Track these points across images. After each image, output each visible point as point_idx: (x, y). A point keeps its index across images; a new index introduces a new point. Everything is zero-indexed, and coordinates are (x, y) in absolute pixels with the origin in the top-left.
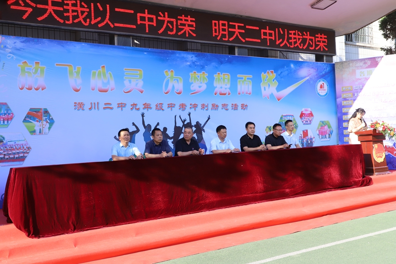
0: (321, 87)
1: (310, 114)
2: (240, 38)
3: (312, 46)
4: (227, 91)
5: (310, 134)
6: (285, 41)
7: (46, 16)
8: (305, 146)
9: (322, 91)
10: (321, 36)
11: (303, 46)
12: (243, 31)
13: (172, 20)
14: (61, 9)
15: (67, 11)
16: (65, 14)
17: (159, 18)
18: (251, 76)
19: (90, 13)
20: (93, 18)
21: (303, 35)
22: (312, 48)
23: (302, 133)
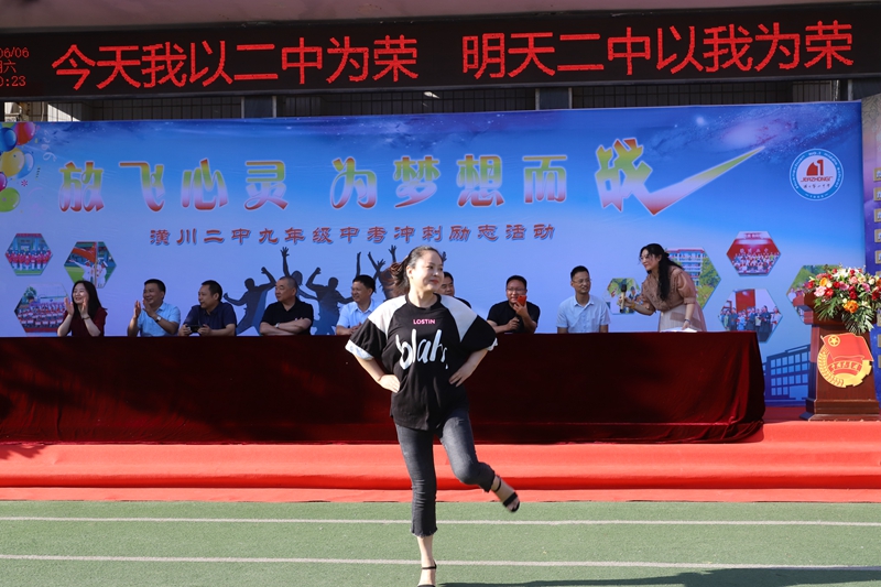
0: (812, 170)
1: (765, 246)
2: (541, 66)
3: (790, 60)
4: (494, 196)
5: (763, 301)
6: (689, 58)
7: (111, 79)
8: (740, 328)
9: (816, 183)
10: (829, 27)
11: (755, 63)
12: (552, 50)
13: (359, 50)
14: (138, 63)
15: (148, 65)
16: (144, 72)
17: (330, 51)
18: (564, 157)
19: (187, 62)
20: (193, 70)
21: (754, 32)
22: (787, 67)
23: (733, 298)
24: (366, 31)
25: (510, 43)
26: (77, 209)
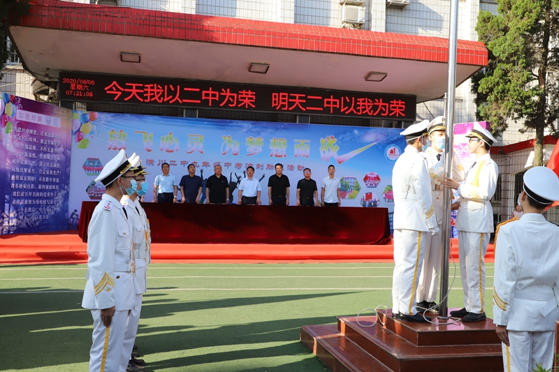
0: (392, 152)
1: (376, 177)
2: (300, 107)
3: (385, 112)
4: (283, 154)
5: (374, 197)
6: (352, 109)
7: (130, 97)
8: (367, 206)
9: (393, 156)
10: (398, 102)
11: (374, 113)
12: (305, 101)
13: (233, 94)
14: (142, 91)
15: (146, 92)
16: (145, 95)
17: (221, 94)
18: (309, 141)
19: (163, 93)
20: (166, 96)
21: (374, 101)
22: (384, 115)
23: (365, 196)
24: (236, 87)
25: (290, 97)
26: (115, 149)
